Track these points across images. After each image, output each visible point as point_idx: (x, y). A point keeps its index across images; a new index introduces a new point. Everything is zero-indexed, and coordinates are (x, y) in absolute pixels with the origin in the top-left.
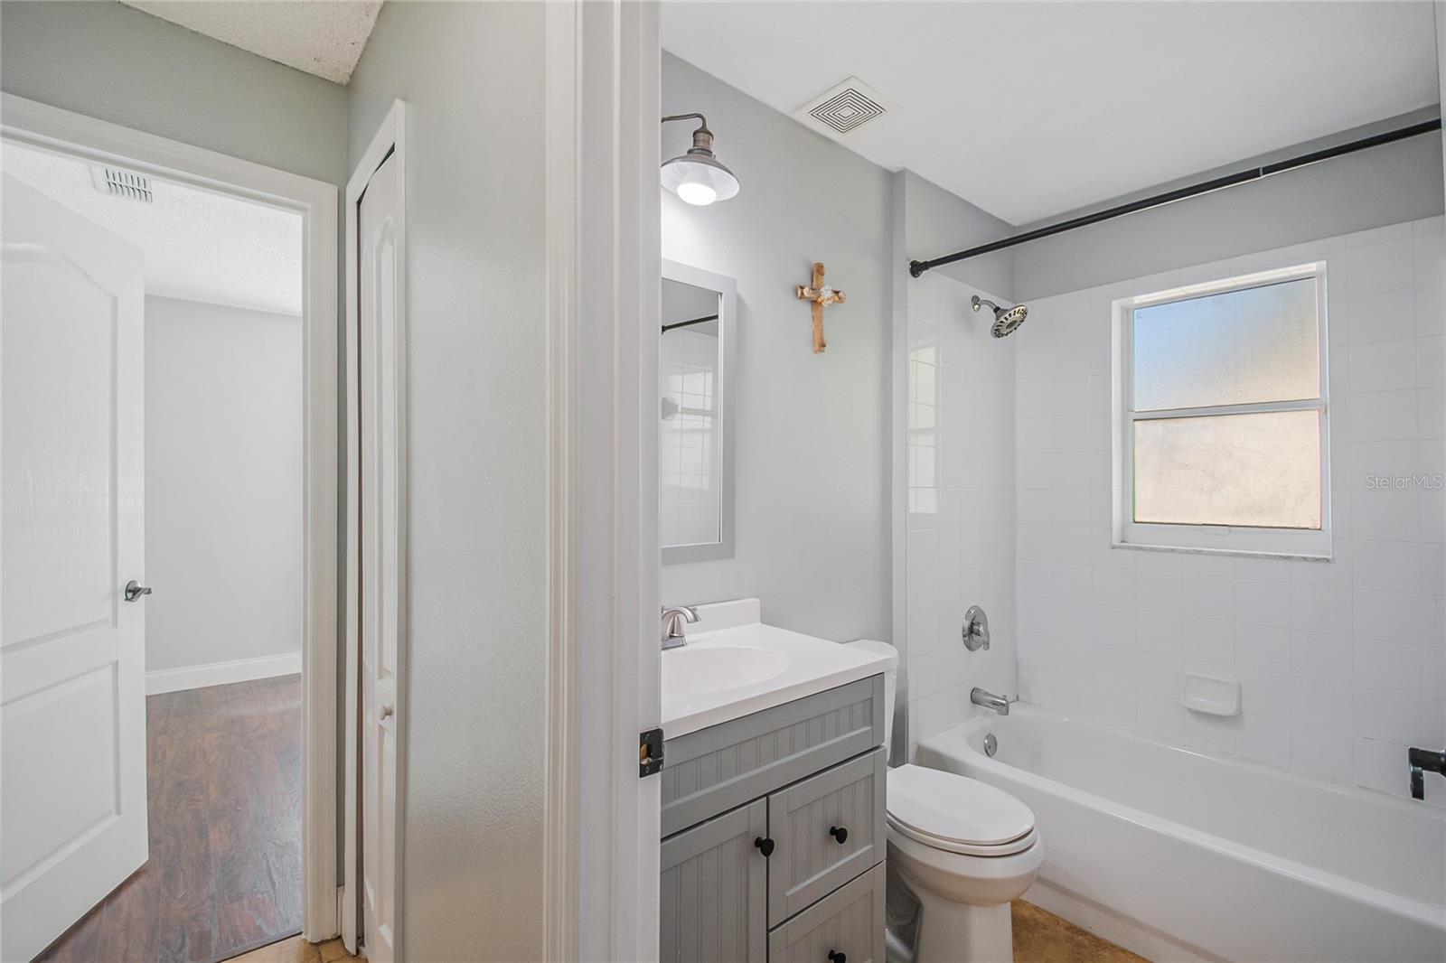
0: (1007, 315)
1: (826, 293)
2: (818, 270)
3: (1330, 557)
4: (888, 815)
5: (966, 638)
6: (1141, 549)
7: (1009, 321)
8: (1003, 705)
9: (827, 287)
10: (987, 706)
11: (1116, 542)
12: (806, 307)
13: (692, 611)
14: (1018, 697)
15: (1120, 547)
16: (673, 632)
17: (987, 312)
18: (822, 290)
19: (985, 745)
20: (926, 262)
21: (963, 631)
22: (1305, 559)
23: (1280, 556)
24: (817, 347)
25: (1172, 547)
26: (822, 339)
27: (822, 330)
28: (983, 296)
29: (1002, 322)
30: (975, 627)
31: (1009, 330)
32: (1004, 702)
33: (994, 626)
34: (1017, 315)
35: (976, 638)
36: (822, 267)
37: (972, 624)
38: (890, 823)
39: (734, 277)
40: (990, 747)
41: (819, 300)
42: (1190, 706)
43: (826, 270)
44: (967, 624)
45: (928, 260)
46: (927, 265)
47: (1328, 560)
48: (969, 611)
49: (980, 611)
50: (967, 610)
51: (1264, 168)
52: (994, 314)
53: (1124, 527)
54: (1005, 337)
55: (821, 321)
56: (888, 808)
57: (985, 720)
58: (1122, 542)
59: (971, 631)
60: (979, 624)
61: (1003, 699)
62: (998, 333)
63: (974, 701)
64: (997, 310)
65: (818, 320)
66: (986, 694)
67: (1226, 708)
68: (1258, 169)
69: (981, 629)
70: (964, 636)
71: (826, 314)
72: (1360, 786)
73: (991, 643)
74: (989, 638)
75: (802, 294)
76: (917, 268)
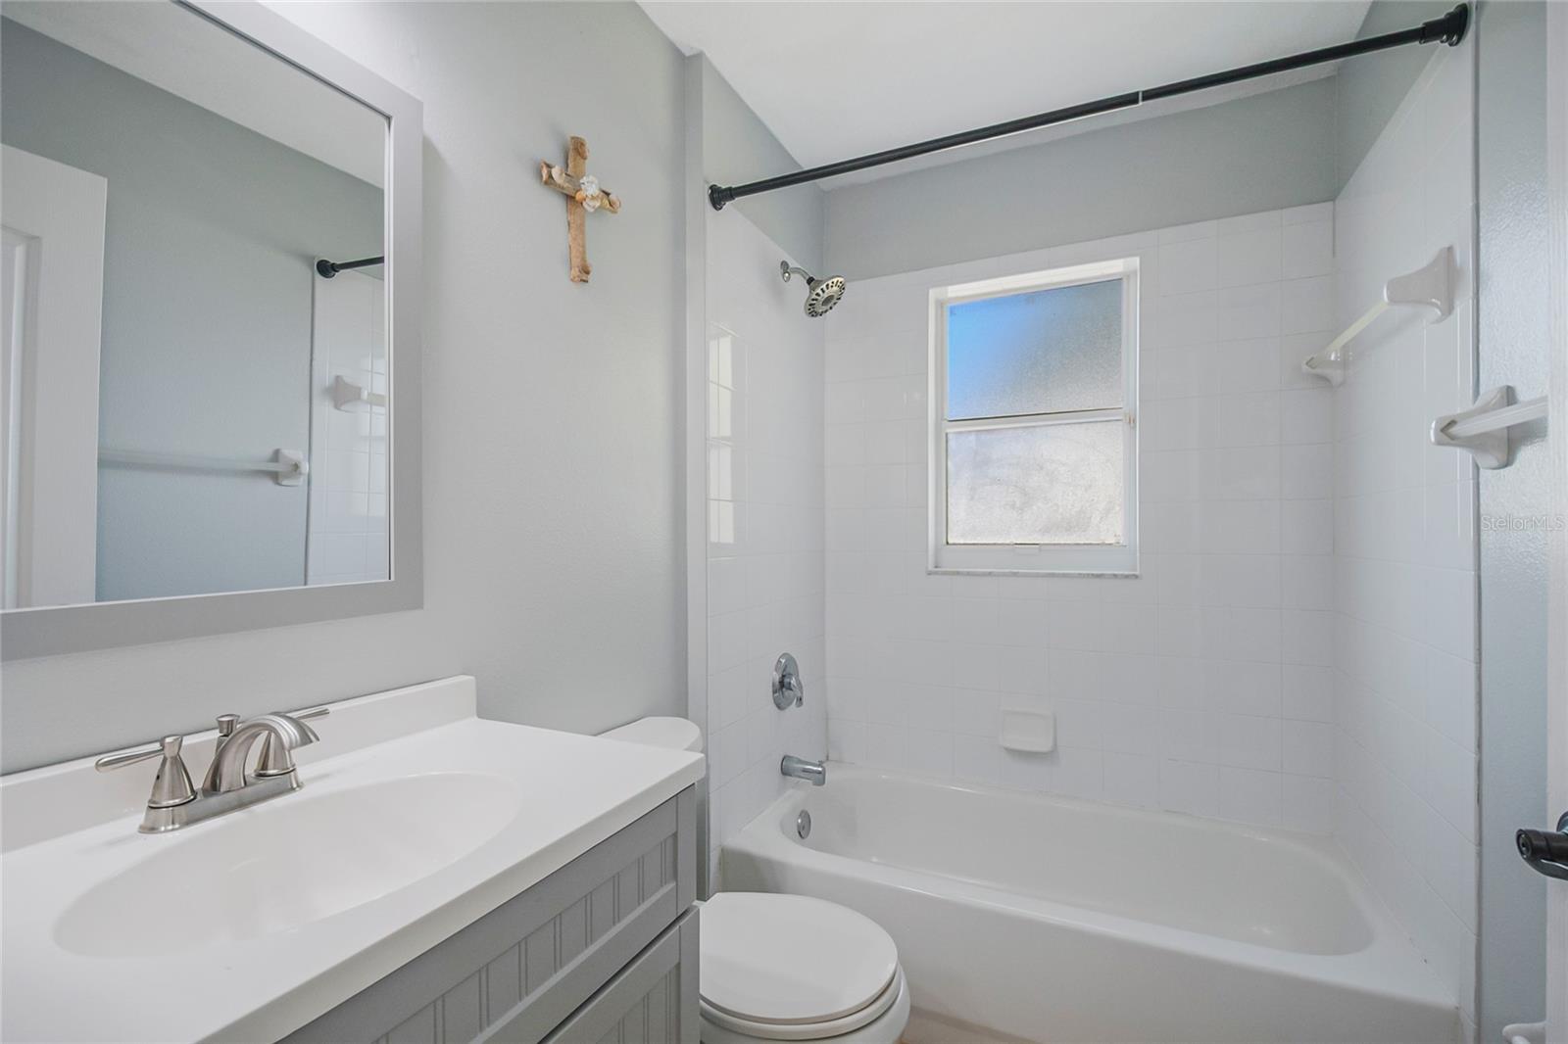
0: (824, 286)
1: (590, 188)
2: (576, 150)
3: (1137, 573)
4: (701, 1001)
5: (777, 694)
6: (958, 573)
7: (826, 296)
8: (820, 773)
9: (591, 178)
10: (800, 777)
11: (931, 568)
12: (557, 205)
13: (295, 722)
14: (827, 757)
15: (936, 573)
16: (264, 766)
17: (798, 283)
18: (584, 180)
19: (798, 826)
20: (730, 189)
21: (774, 685)
22: (1115, 576)
23: (1093, 575)
24: (575, 272)
25: (989, 570)
26: (584, 259)
27: (583, 246)
28: (793, 264)
29: (818, 294)
30: (787, 680)
31: (824, 308)
32: (820, 769)
33: (804, 675)
34: (835, 288)
35: (787, 693)
36: (582, 144)
37: (783, 676)
38: (704, 1014)
39: (419, 97)
40: (803, 828)
41: (578, 196)
42: (1008, 745)
43: (590, 148)
44: (777, 677)
45: (734, 186)
46: (732, 193)
47: (1136, 577)
48: (779, 661)
49: (790, 660)
50: (775, 662)
51: (1143, 92)
52: (808, 286)
53: (937, 550)
54: (819, 317)
55: (583, 232)
56: (701, 992)
57: (798, 794)
58: (936, 567)
59: (783, 685)
60: (790, 675)
61: (819, 766)
62: (812, 311)
63: (785, 772)
64: (810, 281)
65: (577, 228)
66: (800, 762)
67: (1042, 744)
68: (1137, 93)
69: (793, 681)
70: (774, 692)
71: (589, 224)
72: (1167, 811)
73: (804, 700)
74: (802, 693)
75: (550, 176)
76: (719, 197)
